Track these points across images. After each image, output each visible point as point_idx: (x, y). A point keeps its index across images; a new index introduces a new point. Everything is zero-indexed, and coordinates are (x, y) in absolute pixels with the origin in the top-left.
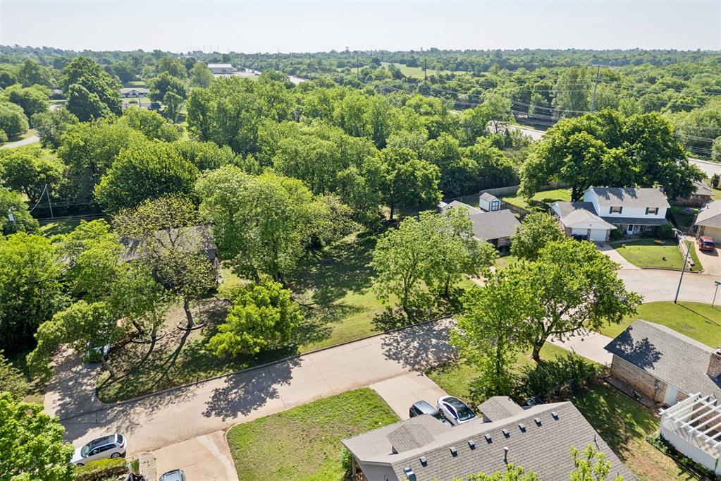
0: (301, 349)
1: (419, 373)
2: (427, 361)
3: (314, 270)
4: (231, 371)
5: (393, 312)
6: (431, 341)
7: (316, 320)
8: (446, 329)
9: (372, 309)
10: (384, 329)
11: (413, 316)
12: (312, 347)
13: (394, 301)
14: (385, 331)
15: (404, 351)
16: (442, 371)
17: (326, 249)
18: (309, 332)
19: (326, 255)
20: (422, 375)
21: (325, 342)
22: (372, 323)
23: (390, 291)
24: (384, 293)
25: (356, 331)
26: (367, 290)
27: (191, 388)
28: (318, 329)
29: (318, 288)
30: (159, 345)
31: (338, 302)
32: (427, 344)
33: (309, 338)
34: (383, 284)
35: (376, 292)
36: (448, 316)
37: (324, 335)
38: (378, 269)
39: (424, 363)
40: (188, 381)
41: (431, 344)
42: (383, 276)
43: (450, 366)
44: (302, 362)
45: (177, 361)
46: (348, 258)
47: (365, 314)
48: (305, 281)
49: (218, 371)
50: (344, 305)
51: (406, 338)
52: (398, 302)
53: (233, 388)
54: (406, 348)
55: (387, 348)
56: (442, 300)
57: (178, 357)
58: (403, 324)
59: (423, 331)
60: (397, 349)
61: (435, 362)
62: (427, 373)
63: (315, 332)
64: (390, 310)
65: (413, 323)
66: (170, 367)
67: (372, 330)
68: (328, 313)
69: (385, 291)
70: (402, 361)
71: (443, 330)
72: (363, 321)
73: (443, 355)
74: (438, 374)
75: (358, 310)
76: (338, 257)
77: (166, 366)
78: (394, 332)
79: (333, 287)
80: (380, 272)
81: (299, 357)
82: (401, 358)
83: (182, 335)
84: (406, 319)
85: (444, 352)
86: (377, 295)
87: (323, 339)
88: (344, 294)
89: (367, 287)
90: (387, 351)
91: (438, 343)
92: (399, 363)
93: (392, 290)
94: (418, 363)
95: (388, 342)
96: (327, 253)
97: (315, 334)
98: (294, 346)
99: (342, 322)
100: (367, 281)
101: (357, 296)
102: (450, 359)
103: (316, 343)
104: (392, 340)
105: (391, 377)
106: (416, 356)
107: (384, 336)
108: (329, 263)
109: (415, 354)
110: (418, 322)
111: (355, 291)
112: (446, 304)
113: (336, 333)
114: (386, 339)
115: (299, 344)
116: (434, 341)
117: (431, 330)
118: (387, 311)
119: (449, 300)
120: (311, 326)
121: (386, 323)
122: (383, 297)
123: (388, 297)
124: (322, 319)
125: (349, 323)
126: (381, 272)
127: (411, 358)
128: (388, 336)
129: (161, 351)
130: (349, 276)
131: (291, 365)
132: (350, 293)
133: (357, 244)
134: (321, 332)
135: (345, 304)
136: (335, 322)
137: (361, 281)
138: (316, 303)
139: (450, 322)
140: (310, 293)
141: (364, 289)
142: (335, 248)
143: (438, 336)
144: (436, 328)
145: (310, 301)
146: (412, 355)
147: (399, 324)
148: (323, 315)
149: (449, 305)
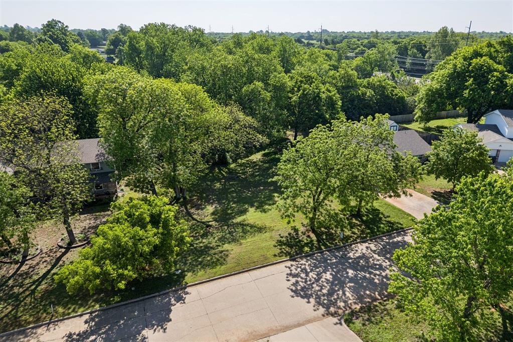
0: (189, 278)
1: (335, 320)
2: (345, 302)
3: (218, 185)
4: (97, 307)
5: (300, 233)
6: (347, 273)
7: (212, 241)
8: (363, 257)
9: (276, 228)
10: (289, 254)
11: (323, 239)
12: (203, 275)
13: (301, 221)
14: (291, 257)
15: (314, 285)
16: (368, 320)
17: (232, 166)
18: (202, 255)
19: (231, 172)
20: (341, 324)
21: (220, 269)
22: (275, 246)
23: (296, 209)
24: (289, 211)
25: (256, 256)
26: (270, 207)
27: (39, 331)
28: (213, 252)
29: (219, 203)
30: (27, 267)
31: (239, 219)
32: (342, 276)
33: (201, 262)
34: (288, 201)
35: (280, 210)
36: (364, 240)
37: (218, 260)
38: (284, 184)
39: (342, 304)
40: (38, 319)
41: (348, 277)
42: (288, 193)
43: (377, 311)
44: (187, 296)
45: (39, 288)
46: (253, 175)
47: (267, 234)
48: (207, 196)
49: (81, 306)
50: (244, 223)
51: (316, 267)
52: (306, 222)
53: (92, 333)
54: (317, 280)
55: (293, 280)
56: (354, 221)
57: (43, 282)
58: (311, 249)
59: (336, 258)
60: (306, 282)
61: (355, 303)
62: (349, 322)
63: (209, 255)
64: (296, 230)
65: (323, 247)
66: (27, 296)
67: (275, 255)
68: (227, 232)
69: (291, 209)
70: (312, 300)
71: (359, 257)
72: (265, 243)
73: (365, 293)
74: (364, 325)
75: (260, 230)
76: (243, 174)
77: (23, 295)
78: (301, 258)
79: (234, 203)
80: (285, 188)
81: (185, 288)
82: (311, 295)
83: (59, 254)
84: (315, 243)
85: (365, 289)
86: (281, 213)
87: (217, 265)
88: (244, 212)
89: (270, 205)
90: (293, 285)
91: (356, 276)
92: (309, 302)
93: (299, 209)
94: (334, 304)
95: (294, 271)
96: (232, 170)
97: (209, 258)
98: (181, 273)
99: (241, 244)
100: (270, 198)
101: (259, 214)
102: (375, 299)
103: (209, 271)
104: (299, 269)
105: (299, 325)
106: (331, 293)
107: (289, 264)
108: (233, 179)
109: (328, 291)
110: (330, 247)
111: (257, 208)
112: (359, 226)
113: (233, 258)
114: (293, 268)
115: (188, 271)
116: (351, 272)
117: (345, 258)
118: (292, 232)
119: (362, 221)
120: (206, 247)
121: (291, 247)
122: (288, 216)
123: (294, 217)
124: (220, 239)
125: (249, 245)
126: (287, 188)
127: (324, 295)
128: (294, 263)
129: (27, 274)
130: (253, 192)
131: (173, 300)
132: (252, 210)
133: (261, 162)
134: (217, 256)
135: (246, 222)
136: (233, 244)
137: (264, 198)
138: (215, 220)
139: (367, 248)
140: (210, 209)
141: (267, 207)
142: (241, 165)
143: (355, 265)
144: (351, 255)
145: (209, 218)
146: (325, 291)
147: (306, 249)
148: (220, 235)
149: (363, 227)
